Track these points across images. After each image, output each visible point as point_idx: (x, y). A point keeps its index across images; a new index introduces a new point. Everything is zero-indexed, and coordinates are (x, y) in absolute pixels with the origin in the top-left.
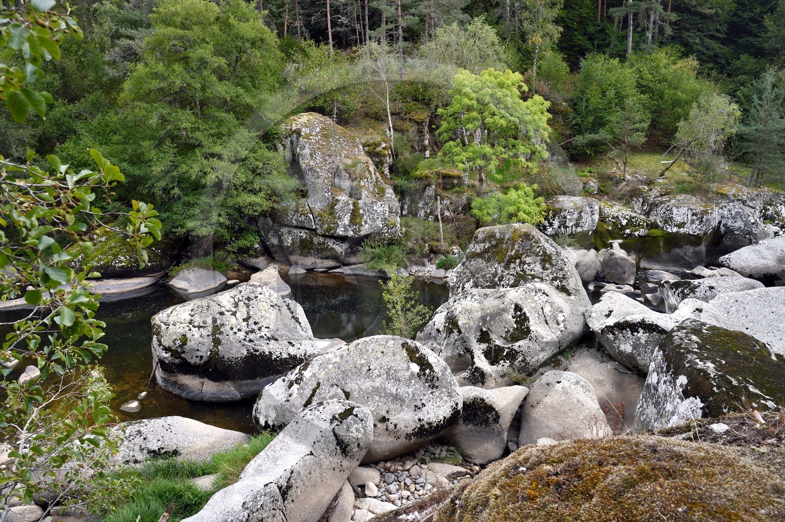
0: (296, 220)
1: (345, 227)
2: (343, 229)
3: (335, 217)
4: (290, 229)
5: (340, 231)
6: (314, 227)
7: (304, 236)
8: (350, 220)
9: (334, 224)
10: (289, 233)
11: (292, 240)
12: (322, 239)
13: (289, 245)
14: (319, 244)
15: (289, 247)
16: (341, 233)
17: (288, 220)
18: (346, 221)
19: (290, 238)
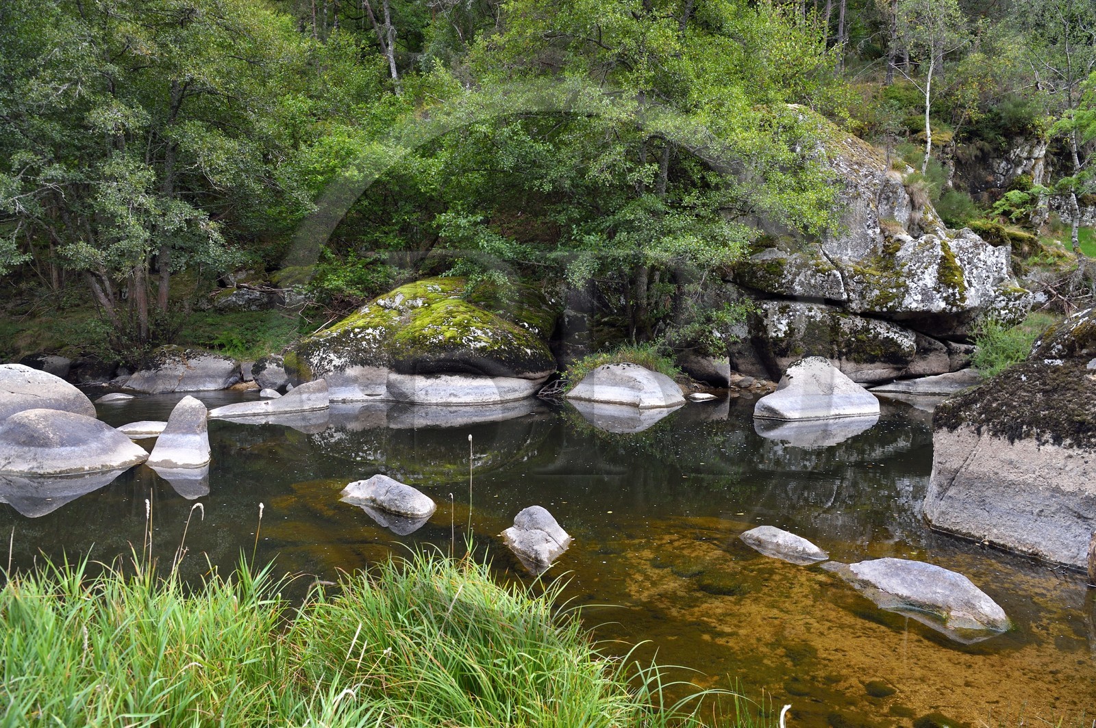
0: (801, 284)
1: (925, 292)
2: (919, 297)
3: (898, 274)
4: (785, 303)
5: (913, 302)
6: (845, 297)
7: (819, 316)
8: (939, 279)
9: (898, 286)
10: (783, 310)
11: (789, 324)
12: (859, 322)
13: (781, 335)
14: (854, 332)
15: (781, 340)
16: (914, 305)
17: (781, 285)
18: (929, 278)
19: (784, 322)
